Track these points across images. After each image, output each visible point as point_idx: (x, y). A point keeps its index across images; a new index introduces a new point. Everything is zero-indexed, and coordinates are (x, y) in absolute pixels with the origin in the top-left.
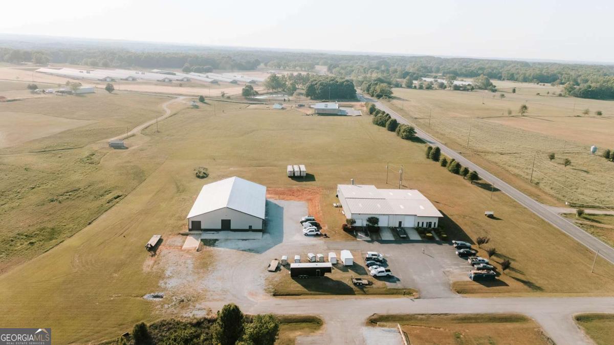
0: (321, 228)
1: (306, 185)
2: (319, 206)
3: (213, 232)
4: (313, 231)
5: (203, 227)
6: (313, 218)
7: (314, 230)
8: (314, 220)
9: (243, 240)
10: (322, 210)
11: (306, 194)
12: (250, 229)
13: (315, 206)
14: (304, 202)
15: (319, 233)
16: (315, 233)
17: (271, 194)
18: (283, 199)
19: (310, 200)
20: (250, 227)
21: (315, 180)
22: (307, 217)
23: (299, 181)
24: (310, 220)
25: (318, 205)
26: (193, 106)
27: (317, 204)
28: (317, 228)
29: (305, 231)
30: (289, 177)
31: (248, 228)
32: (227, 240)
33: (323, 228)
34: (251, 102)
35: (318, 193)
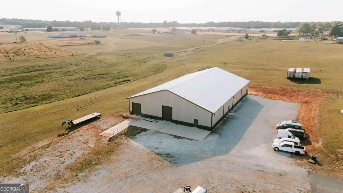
0: (309, 143)
1: (305, 86)
2: (317, 111)
3: (151, 120)
4: (291, 146)
5: (143, 112)
6: (300, 125)
7: (293, 144)
8: (300, 128)
9: (176, 137)
10: (320, 116)
11: (303, 95)
12: (195, 124)
13: (311, 110)
14: (296, 104)
15: (302, 151)
16: (294, 150)
17: (259, 91)
18: (271, 98)
19: (307, 103)
20: (196, 121)
21: (320, 84)
22: (289, 122)
23: (298, 83)
24: (293, 127)
25: (315, 110)
26: (239, 40)
27: (314, 108)
28: (301, 143)
29: (277, 143)
30: (288, 78)
31: (193, 122)
32: (157, 132)
33: (313, 143)
34: (283, 39)
35: (320, 96)
